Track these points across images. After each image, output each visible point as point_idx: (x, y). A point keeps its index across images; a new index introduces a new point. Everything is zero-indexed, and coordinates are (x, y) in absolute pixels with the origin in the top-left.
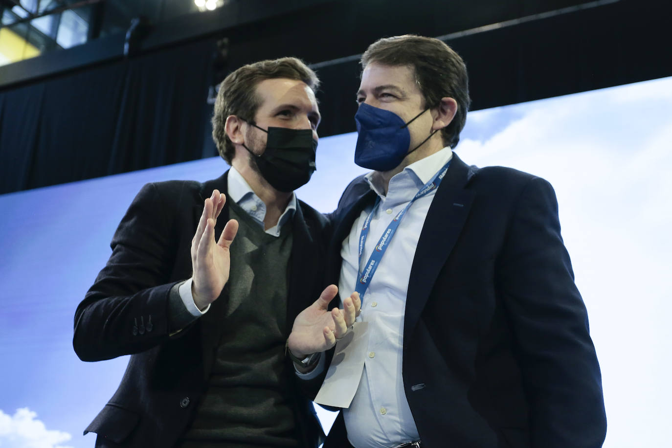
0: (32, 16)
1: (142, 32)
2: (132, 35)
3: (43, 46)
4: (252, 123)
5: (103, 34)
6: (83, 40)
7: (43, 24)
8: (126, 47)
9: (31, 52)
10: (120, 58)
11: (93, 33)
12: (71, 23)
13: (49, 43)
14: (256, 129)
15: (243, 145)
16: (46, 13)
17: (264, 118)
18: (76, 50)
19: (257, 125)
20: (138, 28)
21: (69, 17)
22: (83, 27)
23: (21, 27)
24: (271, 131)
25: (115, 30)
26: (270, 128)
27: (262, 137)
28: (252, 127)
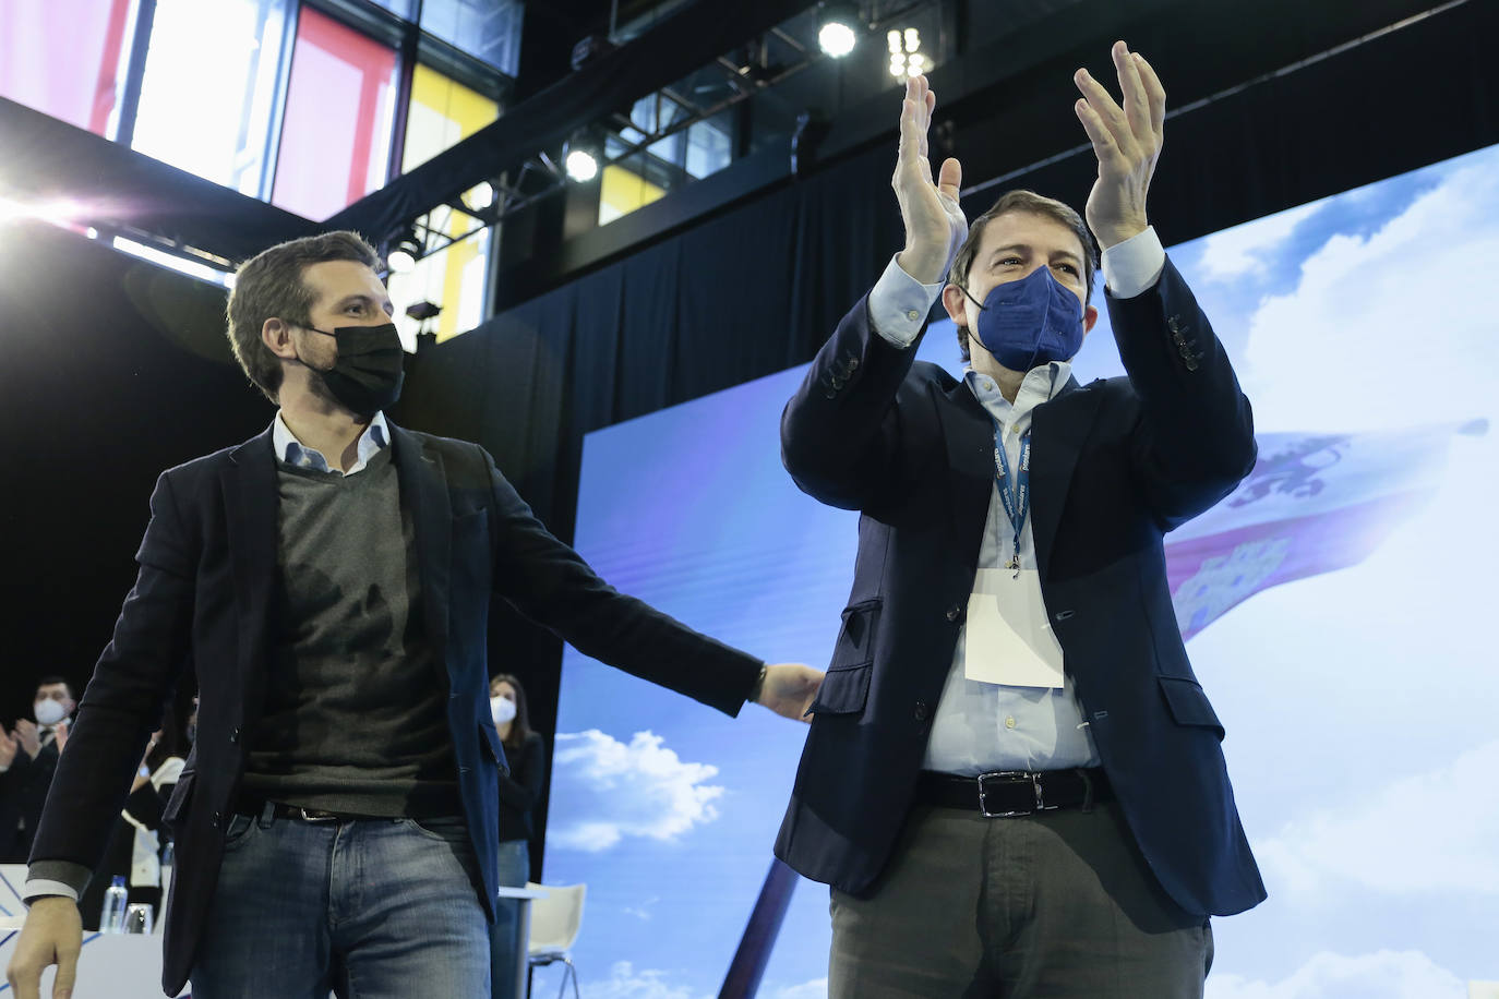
0: (651, 139)
1: (817, 132)
2: (799, 143)
3: (667, 184)
4: (308, 326)
5: (754, 149)
6: (726, 161)
7: (663, 149)
8: (794, 160)
9: (653, 194)
10: (786, 182)
11: (740, 149)
12: (704, 142)
13: (676, 175)
14: (315, 334)
15: (297, 359)
16: (670, 131)
17: (325, 317)
18: (715, 178)
19: (316, 328)
20: (810, 127)
21: (699, 130)
22: (723, 142)
23: (635, 158)
24: (341, 334)
25: (771, 138)
26: (337, 330)
27: (329, 345)
28: (308, 332)
